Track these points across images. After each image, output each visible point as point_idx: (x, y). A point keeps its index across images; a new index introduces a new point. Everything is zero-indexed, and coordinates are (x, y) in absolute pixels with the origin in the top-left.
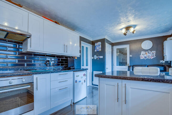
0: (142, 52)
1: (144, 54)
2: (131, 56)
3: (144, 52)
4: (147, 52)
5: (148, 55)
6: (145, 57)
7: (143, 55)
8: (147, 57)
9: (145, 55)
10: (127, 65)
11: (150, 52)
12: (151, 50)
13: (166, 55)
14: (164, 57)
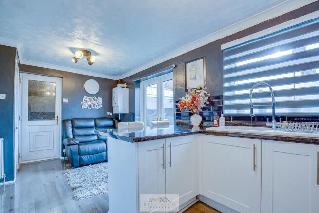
0: (85, 97)
1: (88, 100)
2: (66, 101)
3: (88, 97)
4: (92, 98)
5: (93, 102)
6: (90, 106)
7: (86, 101)
8: (92, 106)
9: (89, 103)
10: (56, 117)
11: (96, 98)
12: (98, 95)
13: (119, 105)
14: (112, 107)
